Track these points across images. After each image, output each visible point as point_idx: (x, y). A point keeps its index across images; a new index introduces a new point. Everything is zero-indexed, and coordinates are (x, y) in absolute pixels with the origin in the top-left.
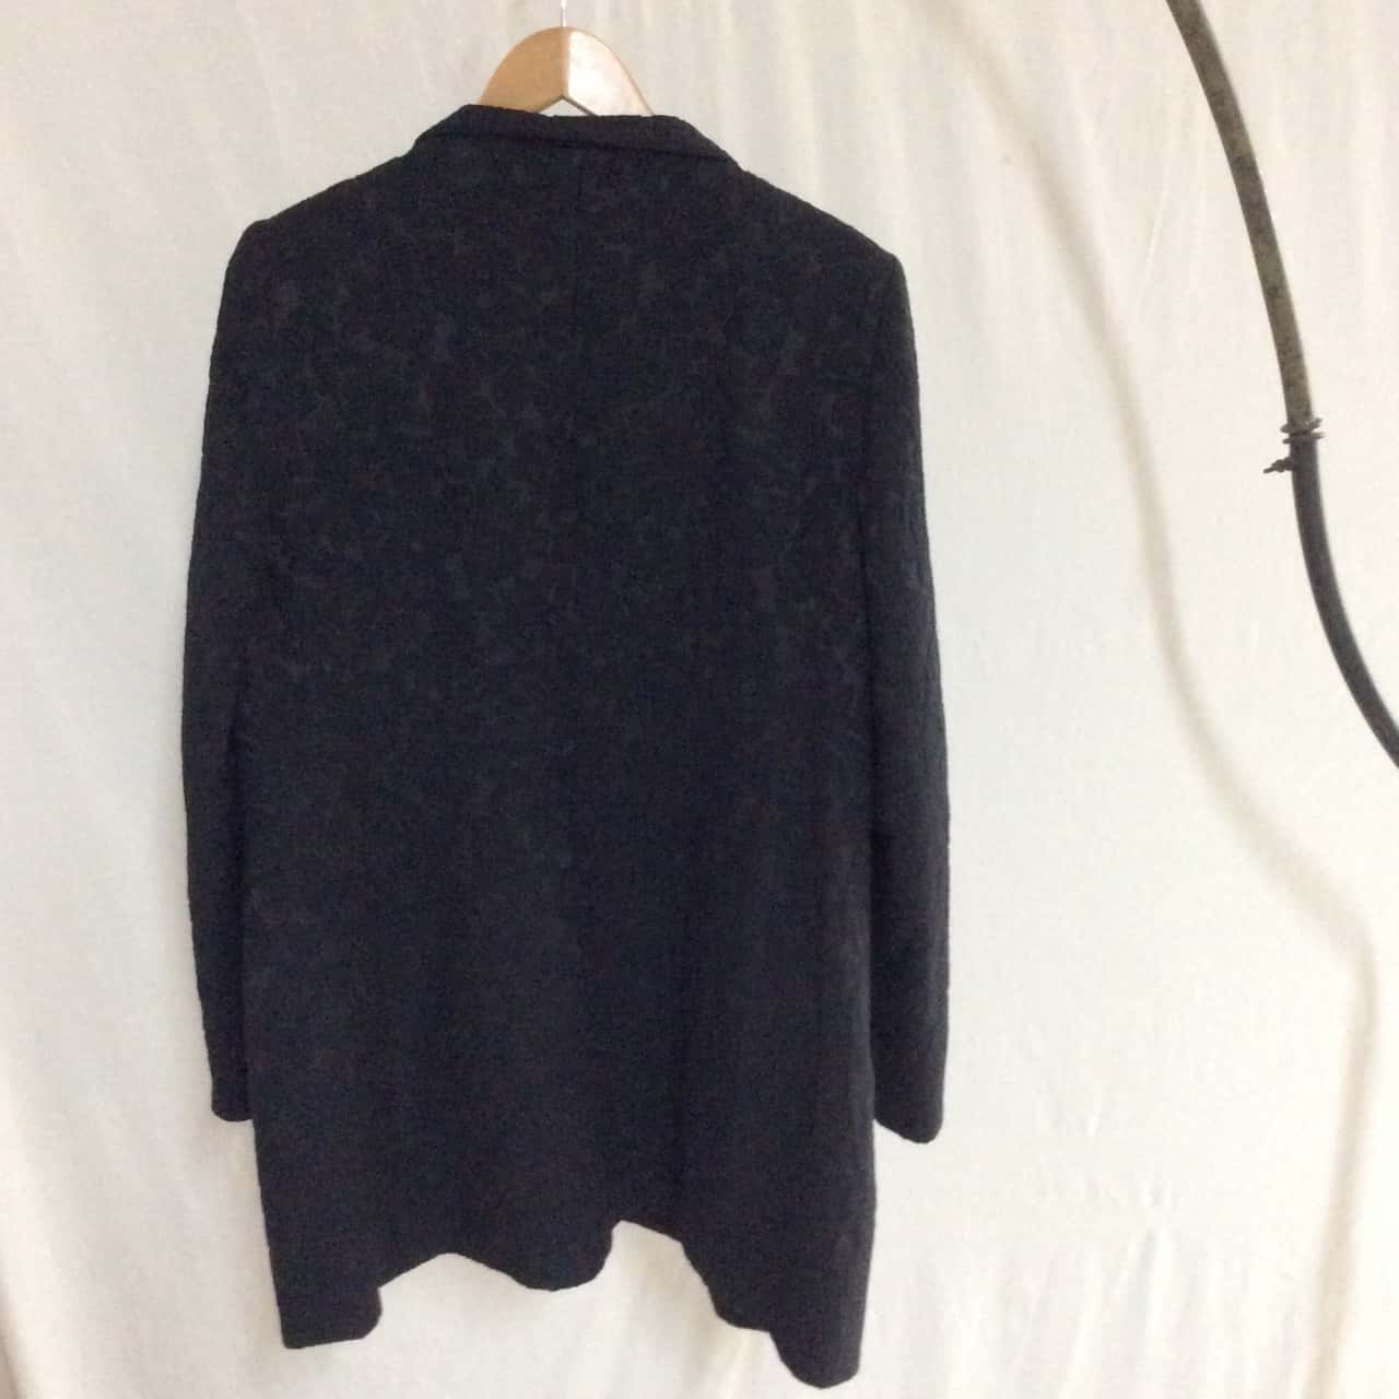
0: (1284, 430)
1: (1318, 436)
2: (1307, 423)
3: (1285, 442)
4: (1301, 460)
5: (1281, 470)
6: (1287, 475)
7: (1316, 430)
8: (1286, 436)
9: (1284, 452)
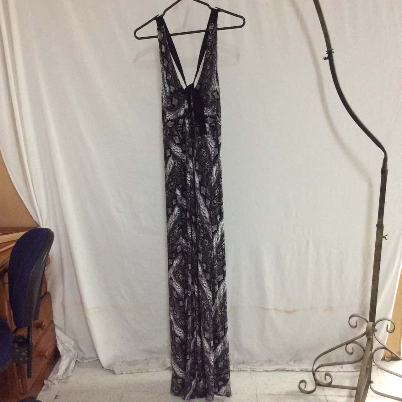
0: (326, 51)
1: (333, 52)
2: (330, 49)
3: (327, 53)
4: (330, 57)
5: (326, 59)
6: (327, 61)
7: (333, 51)
8: (327, 52)
9: (327, 56)
